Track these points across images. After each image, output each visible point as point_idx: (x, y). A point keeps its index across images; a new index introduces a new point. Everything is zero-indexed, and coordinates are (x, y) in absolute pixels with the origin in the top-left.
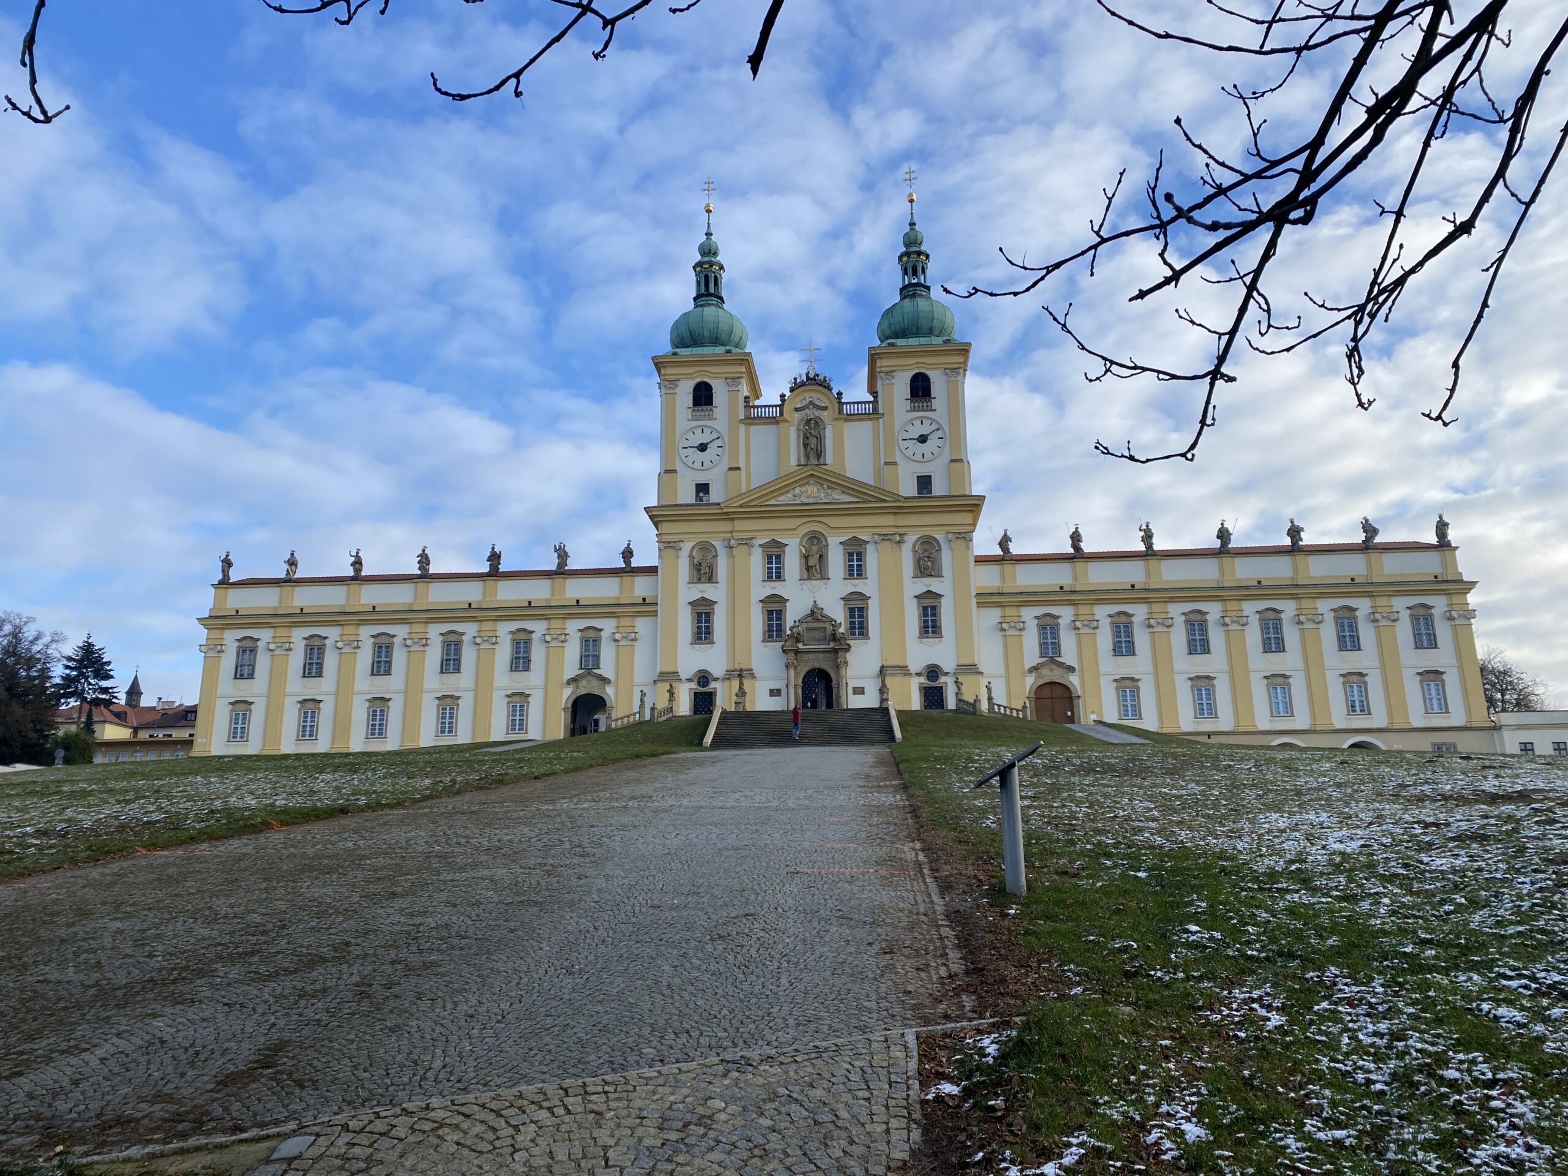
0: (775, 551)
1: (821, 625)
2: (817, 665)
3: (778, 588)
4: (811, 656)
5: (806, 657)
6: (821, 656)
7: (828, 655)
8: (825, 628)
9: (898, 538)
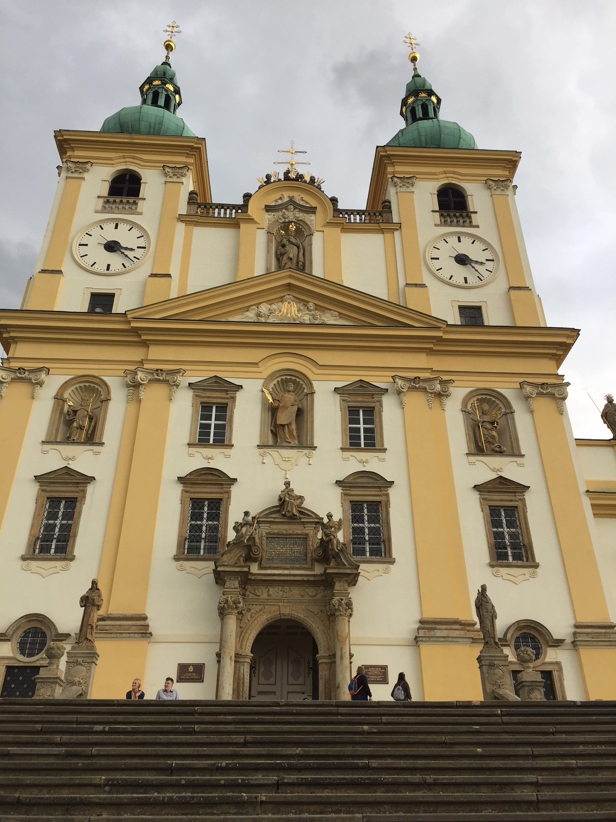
0: (217, 397)
1: (297, 529)
2: (287, 611)
3: (217, 459)
4: (275, 592)
5: (263, 593)
6: (296, 592)
7: (311, 591)
8: (305, 538)
9: (438, 387)
